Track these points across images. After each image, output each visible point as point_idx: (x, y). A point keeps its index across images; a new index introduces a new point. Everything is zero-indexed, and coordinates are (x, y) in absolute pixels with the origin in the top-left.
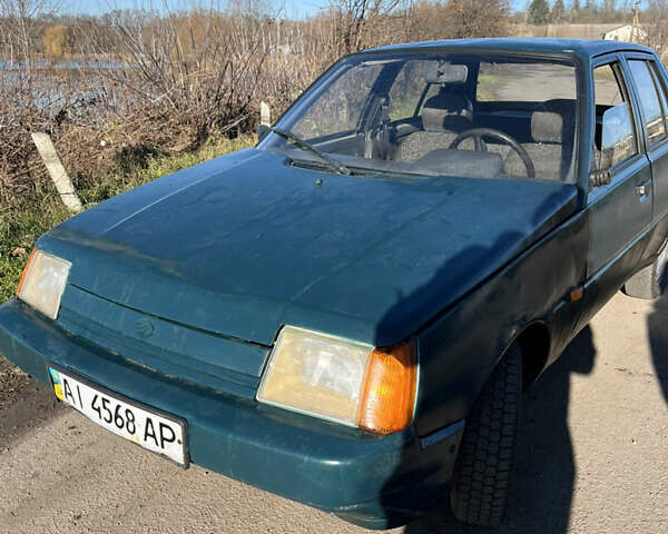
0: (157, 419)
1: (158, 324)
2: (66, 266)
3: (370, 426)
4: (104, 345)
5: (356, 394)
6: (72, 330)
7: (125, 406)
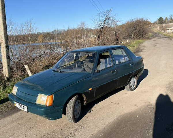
0: (24, 106)
1: (26, 94)
2: (17, 88)
3: (47, 105)
4: (20, 98)
5: (45, 101)
6: (17, 96)
7: (21, 105)
